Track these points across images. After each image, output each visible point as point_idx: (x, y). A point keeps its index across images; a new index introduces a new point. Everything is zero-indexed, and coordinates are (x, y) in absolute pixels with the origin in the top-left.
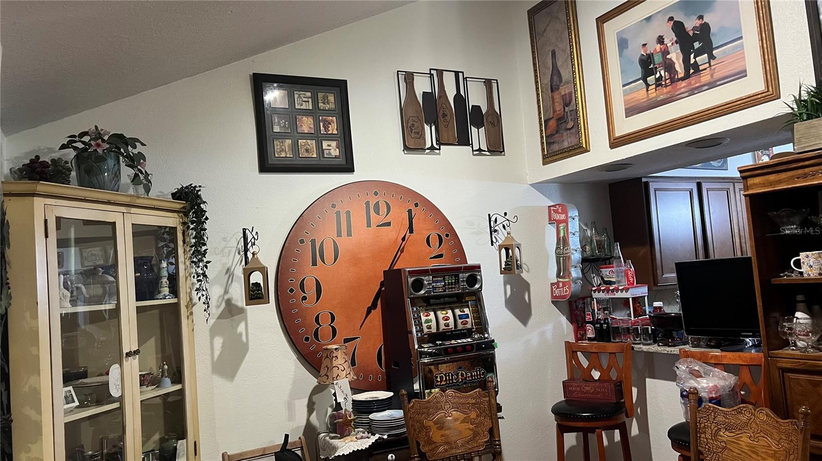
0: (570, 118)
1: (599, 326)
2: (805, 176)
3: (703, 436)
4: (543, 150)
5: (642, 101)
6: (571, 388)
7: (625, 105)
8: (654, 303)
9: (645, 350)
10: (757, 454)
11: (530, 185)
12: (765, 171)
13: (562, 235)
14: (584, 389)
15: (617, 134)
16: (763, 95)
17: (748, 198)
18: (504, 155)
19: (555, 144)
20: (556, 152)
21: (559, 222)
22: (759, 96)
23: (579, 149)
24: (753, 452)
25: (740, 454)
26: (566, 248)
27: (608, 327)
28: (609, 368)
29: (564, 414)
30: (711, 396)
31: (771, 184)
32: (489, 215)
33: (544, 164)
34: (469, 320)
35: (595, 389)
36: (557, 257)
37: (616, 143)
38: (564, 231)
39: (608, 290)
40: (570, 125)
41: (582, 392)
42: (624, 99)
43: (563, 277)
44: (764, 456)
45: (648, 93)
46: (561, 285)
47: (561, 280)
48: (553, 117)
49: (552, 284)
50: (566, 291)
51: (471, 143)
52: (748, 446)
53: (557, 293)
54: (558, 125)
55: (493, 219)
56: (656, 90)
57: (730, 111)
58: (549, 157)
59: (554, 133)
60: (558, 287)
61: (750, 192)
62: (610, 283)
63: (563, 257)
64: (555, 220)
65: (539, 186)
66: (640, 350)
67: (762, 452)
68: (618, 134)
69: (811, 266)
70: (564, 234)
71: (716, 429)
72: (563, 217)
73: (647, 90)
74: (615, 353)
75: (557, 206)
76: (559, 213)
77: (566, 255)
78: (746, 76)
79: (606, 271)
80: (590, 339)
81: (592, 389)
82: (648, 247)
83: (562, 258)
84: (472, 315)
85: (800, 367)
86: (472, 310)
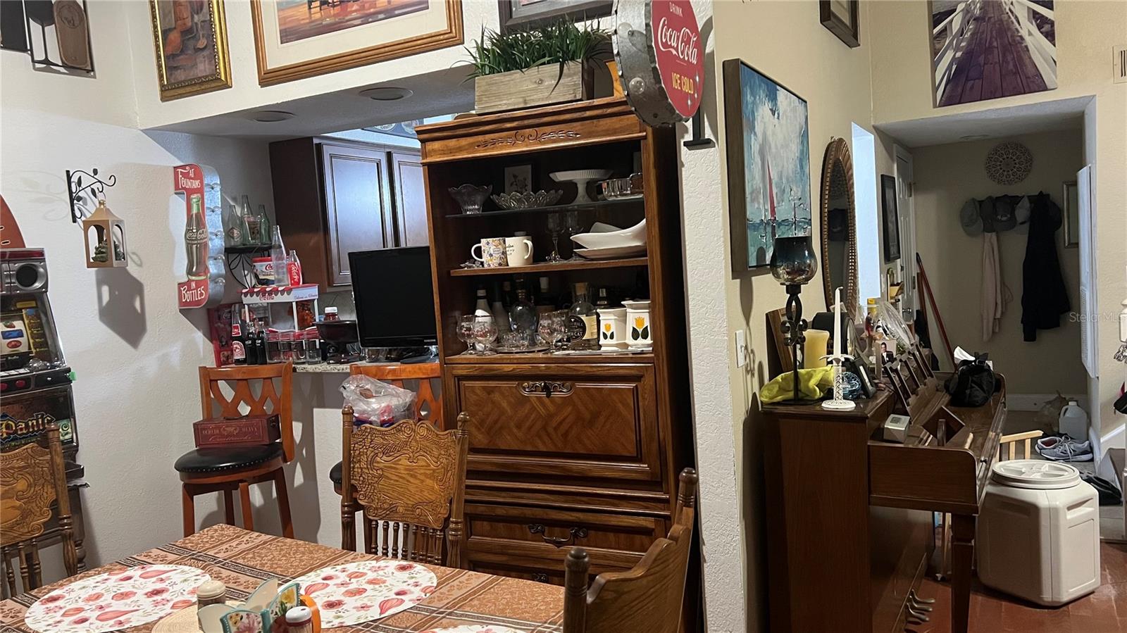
0: (201, 33)
1: (250, 342)
2: (485, 144)
3: (357, 465)
4: (161, 76)
5: (302, 22)
6: (206, 432)
7: (280, 25)
8: (326, 308)
9: (311, 371)
10: (415, 477)
11: (142, 131)
12: (445, 134)
13: (194, 211)
14: (224, 430)
15: (270, 67)
16: (446, 36)
17: (426, 167)
18: (94, 77)
19: (179, 71)
20: (181, 82)
21: (190, 192)
22: (442, 37)
23: (216, 82)
24: (411, 476)
25: (397, 481)
26: (201, 231)
27: (262, 343)
28: (263, 400)
29: (192, 469)
30: (382, 419)
31: (451, 151)
32: (68, 172)
33: (164, 99)
34: (23, 340)
35: (241, 430)
36: (187, 244)
37: (269, 78)
38: (198, 205)
39: (263, 292)
40: (202, 43)
41: (223, 436)
42: (279, 16)
43: (197, 274)
44: (422, 477)
45: (310, 12)
46: (193, 285)
47: (194, 278)
48: (175, 28)
49: (180, 285)
50: (201, 294)
51: (29, 48)
52: (406, 470)
53: (188, 297)
54: (183, 41)
55: (75, 179)
56: (321, 10)
57: (410, 52)
58: (171, 90)
59: (178, 52)
60: (189, 289)
61: (429, 160)
62: (267, 282)
63: (197, 244)
64: (185, 188)
65: (160, 134)
66: (304, 371)
67: (421, 474)
68: (271, 65)
69: (491, 255)
70: (198, 209)
71: (372, 454)
72: (196, 184)
73: (310, 8)
74: (271, 378)
75: (187, 168)
76: (191, 178)
77: (201, 241)
78: (428, 8)
79: (262, 266)
80: (238, 362)
81: (235, 430)
82: (322, 233)
83: (195, 246)
84: (29, 332)
85: (476, 373)
86: (30, 323)
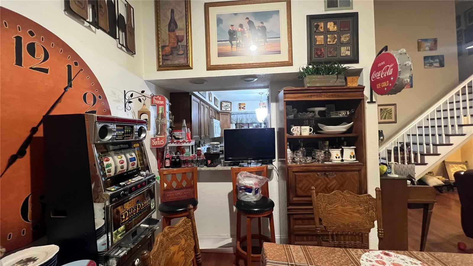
0: (181, 49)
1: (174, 160)
2: (308, 96)
3: (320, 210)
4: (159, 62)
5: (228, 51)
6: (168, 195)
7: (218, 51)
8: (198, 148)
9: (203, 170)
11: (144, 80)
13: (160, 112)
14: (176, 194)
15: (212, 64)
16: (288, 63)
17: (285, 102)
18: (133, 57)
19: (169, 61)
20: (168, 65)
21: (159, 105)
22: (286, 63)
23: (187, 67)
24: (345, 212)
25: (338, 215)
26: (163, 119)
27: (180, 160)
28: (182, 181)
29: (168, 212)
30: (256, 187)
31: (295, 98)
32: (125, 91)
33: (158, 70)
34: (136, 162)
35: (183, 193)
36: (156, 124)
37: (210, 68)
38: (162, 110)
39: (177, 143)
40: (181, 52)
41: (175, 196)
42: (218, 48)
43: (160, 135)
45: (232, 49)
46: (158, 139)
47: (159, 136)
48: (168, 46)
49: (152, 139)
50: (162, 142)
52: (341, 210)
53: (155, 143)
54: (172, 51)
55: (128, 95)
56: (236, 48)
58: (161, 67)
59: (169, 54)
60: (156, 140)
61: (286, 100)
62: (179, 139)
63: (161, 124)
64: (156, 104)
65: (149, 82)
66: (200, 170)
67: (350, 211)
68: (213, 63)
70: (162, 111)
71: (325, 205)
72: (162, 102)
73: (232, 47)
74: (185, 173)
75: (158, 96)
76: (159, 100)
77: (163, 123)
78: (280, 53)
79: (177, 133)
81: (181, 193)
82: (190, 123)
83: (160, 125)
84: (138, 158)
86: (138, 154)
